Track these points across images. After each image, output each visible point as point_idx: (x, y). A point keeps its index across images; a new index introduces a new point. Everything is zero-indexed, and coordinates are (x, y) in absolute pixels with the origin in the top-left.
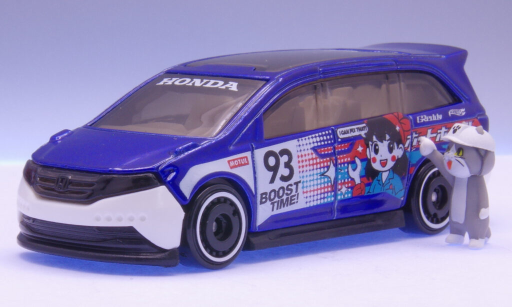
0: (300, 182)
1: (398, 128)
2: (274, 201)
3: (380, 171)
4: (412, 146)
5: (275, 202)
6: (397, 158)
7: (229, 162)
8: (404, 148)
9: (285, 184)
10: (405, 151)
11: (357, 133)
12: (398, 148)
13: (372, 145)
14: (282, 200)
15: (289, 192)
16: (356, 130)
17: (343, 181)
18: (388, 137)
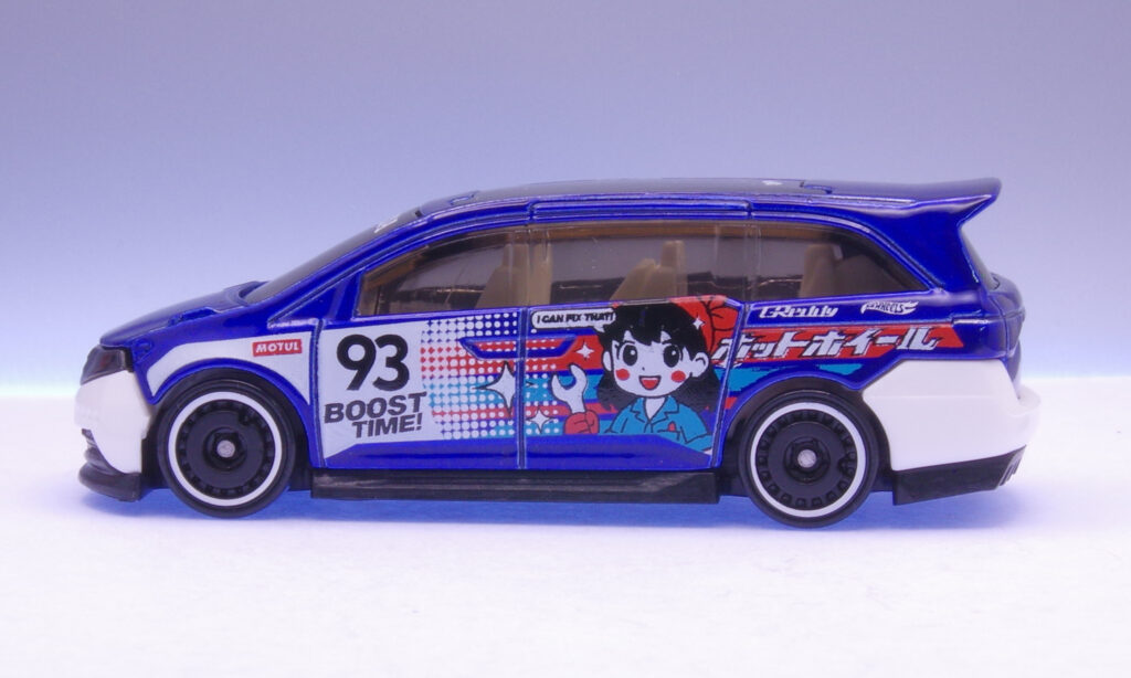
0: (424, 394)
1: (698, 323)
2: (362, 420)
3: (640, 397)
4: (733, 359)
5: (365, 423)
6: (687, 376)
7: (255, 345)
8: (710, 361)
9: (387, 395)
10: (712, 366)
11: (583, 323)
12: (692, 358)
13: (618, 348)
14: (381, 422)
15: (397, 409)
16: (583, 317)
17: (536, 404)
18: (665, 336)
